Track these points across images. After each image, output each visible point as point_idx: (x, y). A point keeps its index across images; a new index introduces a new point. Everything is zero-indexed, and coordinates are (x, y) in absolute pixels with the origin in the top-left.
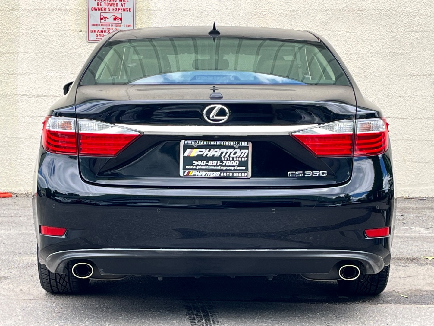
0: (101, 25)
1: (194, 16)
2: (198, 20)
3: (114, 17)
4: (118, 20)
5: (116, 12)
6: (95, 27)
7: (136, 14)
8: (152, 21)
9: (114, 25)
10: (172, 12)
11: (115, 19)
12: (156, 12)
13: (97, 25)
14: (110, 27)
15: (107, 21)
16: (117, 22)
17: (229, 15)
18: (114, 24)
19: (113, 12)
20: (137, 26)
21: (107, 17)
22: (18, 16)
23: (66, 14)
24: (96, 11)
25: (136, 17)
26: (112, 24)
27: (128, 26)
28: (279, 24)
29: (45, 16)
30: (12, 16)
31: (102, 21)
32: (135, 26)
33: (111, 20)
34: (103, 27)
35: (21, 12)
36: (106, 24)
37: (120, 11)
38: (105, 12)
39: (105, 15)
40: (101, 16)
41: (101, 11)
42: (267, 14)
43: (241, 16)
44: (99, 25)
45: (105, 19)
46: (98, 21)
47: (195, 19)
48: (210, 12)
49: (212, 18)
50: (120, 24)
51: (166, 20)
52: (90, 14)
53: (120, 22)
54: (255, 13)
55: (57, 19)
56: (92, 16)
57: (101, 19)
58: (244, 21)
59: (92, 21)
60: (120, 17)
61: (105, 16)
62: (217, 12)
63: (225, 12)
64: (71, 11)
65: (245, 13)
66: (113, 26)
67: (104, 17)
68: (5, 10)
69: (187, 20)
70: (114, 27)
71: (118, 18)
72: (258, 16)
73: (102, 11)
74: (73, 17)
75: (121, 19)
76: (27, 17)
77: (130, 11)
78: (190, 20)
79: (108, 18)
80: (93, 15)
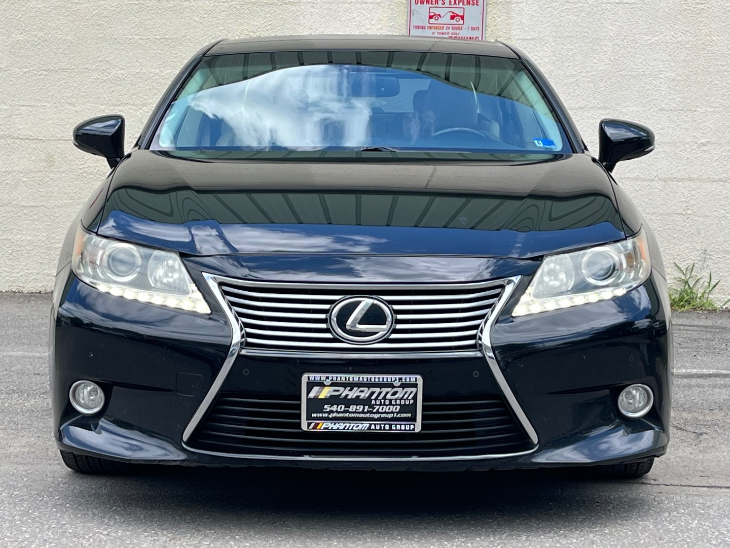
0: (431, 28)
1: (582, 11)
2: (589, 18)
3: (452, 14)
4: (458, 20)
5: (455, 6)
6: (420, 30)
7: (487, 9)
8: (513, 21)
9: (451, 28)
10: (547, 6)
11: (452, 18)
12: (520, 5)
13: (423, 28)
14: (444, 31)
15: (440, 21)
16: (456, 23)
17: (641, 10)
18: (451, 26)
19: (451, 6)
20: (488, 28)
21: (439, 15)
22: (298, 14)
23: (374, 10)
24: (422, 5)
25: (487, 14)
26: (448, 26)
27: (473, 29)
28: (725, 24)
29: (340, 14)
30: (288, 13)
31: (432, 21)
32: (486, 29)
33: (446, 19)
34: (433, 30)
35: (303, 7)
36: (438, 25)
37: (461, 4)
38: (436, 5)
39: (437, 11)
40: (429, 12)
41: (430, 5)
42: (705, 8)
43: (661, 11)
44: (426, 28)
45: (436, 18)
46: (425, 22)
47: (584, 17)
48: (609, 5)
49: (613, 14)
50: (460, 26)
51: (535, 19)
52: (412, 8)
53: (461, 22)
54: (685, 7)
55: (358, 19)
56: (415, 12)
57: (431, 17)
58: (665, 19)
59: (415, 21)
60: (461, 14)
61: (437, 13)
62: (621, 5)
63: (636, 6)
64: (382, 4)
65: (668, 7)
66: (449, 28)
67: (435, 15)
68: (277, 4)
69: (571, 17)
70: (451, 31)
71: (458, 15)
72: (690, 12)
73: (432, 4)
74: (384, 15)
75: (462, 17)
76: (311, 15)
77: (477, 5)
78: (575, 18)
79: (442, 16)
80: (417, 12)
